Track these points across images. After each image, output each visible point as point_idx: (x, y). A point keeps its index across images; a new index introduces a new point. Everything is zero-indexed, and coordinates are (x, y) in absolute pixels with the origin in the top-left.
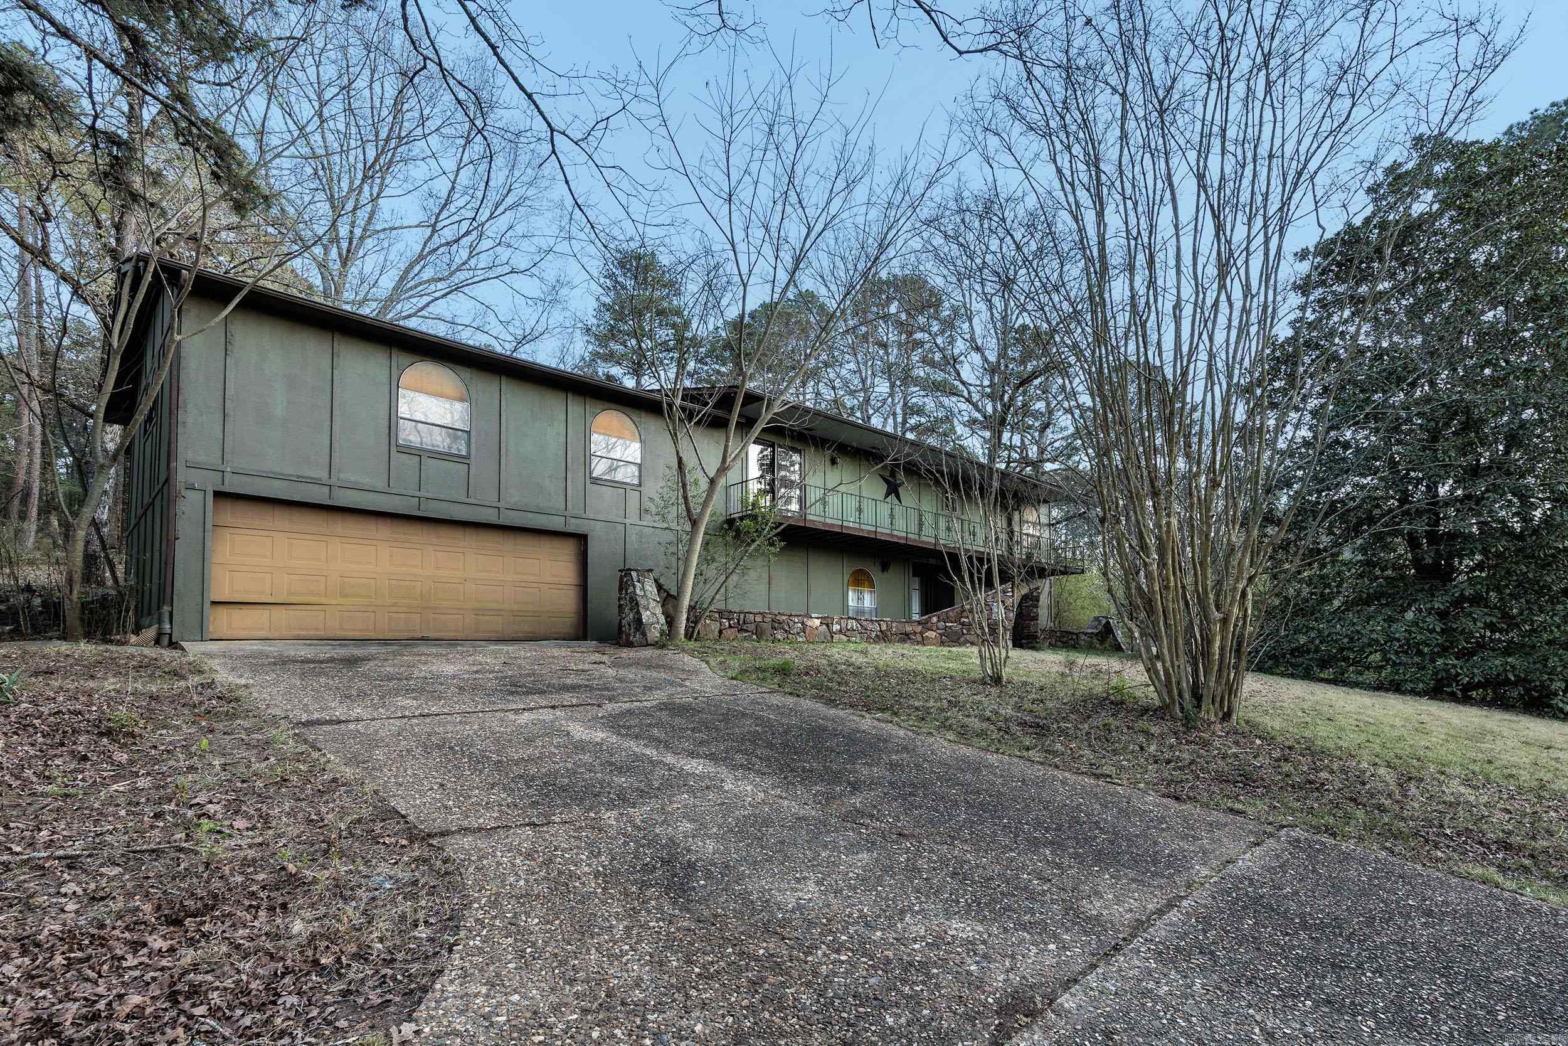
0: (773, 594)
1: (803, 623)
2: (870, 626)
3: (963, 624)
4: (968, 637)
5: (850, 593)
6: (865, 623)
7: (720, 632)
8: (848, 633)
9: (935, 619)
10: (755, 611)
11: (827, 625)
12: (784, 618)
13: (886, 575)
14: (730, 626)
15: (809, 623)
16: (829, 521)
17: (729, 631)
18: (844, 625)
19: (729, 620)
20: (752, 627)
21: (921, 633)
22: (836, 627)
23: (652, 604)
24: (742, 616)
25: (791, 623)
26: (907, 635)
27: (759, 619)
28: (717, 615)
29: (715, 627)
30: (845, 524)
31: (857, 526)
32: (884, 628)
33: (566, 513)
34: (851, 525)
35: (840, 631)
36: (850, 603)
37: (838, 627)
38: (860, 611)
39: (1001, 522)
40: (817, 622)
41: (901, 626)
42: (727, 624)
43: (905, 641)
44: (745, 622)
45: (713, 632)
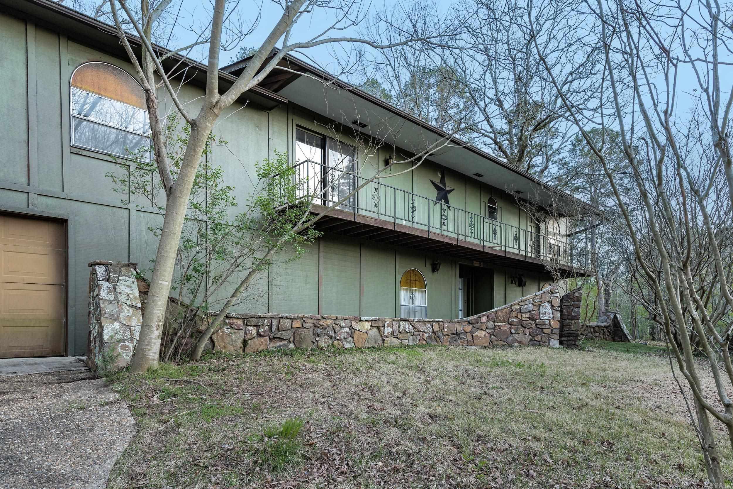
0: (323, 294)
1: (351, 328)
2: (423, 328)
3: (511, 324)
4: (516, 336)
5: (403, 293)
6: (417, 325)
7: (245, 342)
8: (400, 336)
9: (484, 319)
10: (292, 315)
11: (378, 329)
12: (329, 322)
13: (436, 276)
14: (259, 335)
15: (357, 326)
16: (382, 217)
17: (257, 341)
18: (395, 328)
19: (257, 326)
20: (288, 335)
21: (471, 333)
22: (388, 330)
23: (127, 312)
24: (275, 322)
25: (337, 328)
26: (457, 334)
27: (297, 324)
28: (240, 322)
29: (238, 337)
30: (398, 221)
31: (409, 224)
32: (436, 328)
33: (28, 189)
34: (404, 223)
35: (392, 334)
36: (403, 303)
37: (390, 330)
38: (411, 311)
39: (531, 229)
40: (367, 325)
41: (452, 326)
42: (254, 333)
43: (456, 341)
44: (279, 329)
45: (233, 343)
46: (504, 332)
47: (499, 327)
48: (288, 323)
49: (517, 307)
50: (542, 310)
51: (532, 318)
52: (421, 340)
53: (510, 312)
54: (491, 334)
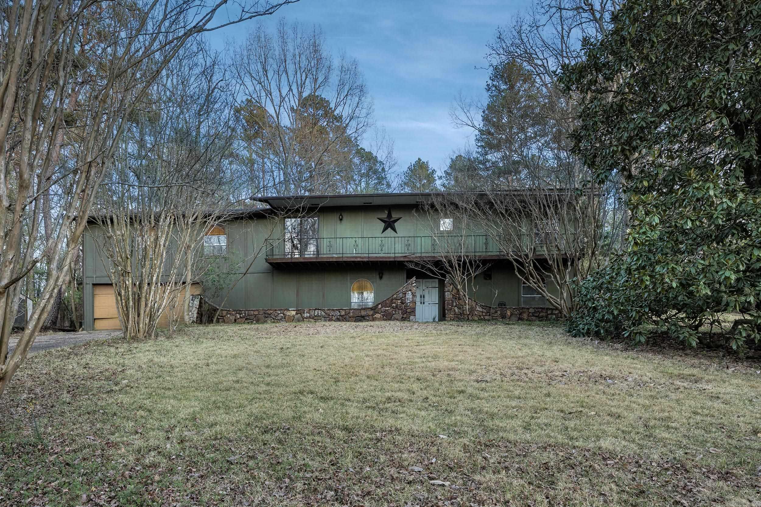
3: (393, 308)
4: (395, 316)
9: (380, 306)
13: (383, 281)
14: (241, 317)
17: (240, 320)
20: (253, 317)
21: (372, 315)
23: (194, 309)
29: (232, 318)
36: (354, 301)
43: (360, 321)
44: (248, 315)
45: (231, 320)
46: (390, 313)
47: (387, 310)
48: (252, 312)
49: (395, 296)
50: (407, 296)
51: (402, 303)
52: (330, 320)
53: (392, 300)
54: (383, 315)
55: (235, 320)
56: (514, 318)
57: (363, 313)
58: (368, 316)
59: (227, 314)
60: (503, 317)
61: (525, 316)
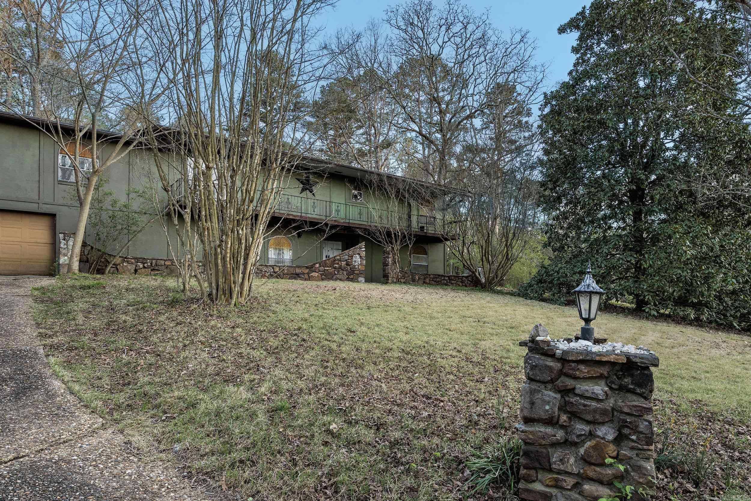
3: (335, 268)
4: (338, 276)
5: (272, 250)
9: (317, 265)
10: (165, 259)
14: (144, 267)
17: (143, 270)
19: (144, 263)
21: (308, 274)
24: (154, 262)
26: (297, 274)
27: (167, 263)
28: (133, 261)
29: (132, 268)
32: (277, 270)
33: (39, 202)
36: (271, 257)
42: (141, 266)
43: (295, 278)
44: (156, 265)
45: (129, 271)
46: (331, 273)
47: (327, 270)
48: (162, 262)
49: (338, 257)
50: (354, 259)
51: (347, 264)
52: (263, 276)
53: (335, 260)
54: (322, 275)
55: (136, 271)
56: (421, 282)
57: (298, 271)
58: (304, 274)
59: (123, 261)
60: (414, 280)
61: (427, 280)
